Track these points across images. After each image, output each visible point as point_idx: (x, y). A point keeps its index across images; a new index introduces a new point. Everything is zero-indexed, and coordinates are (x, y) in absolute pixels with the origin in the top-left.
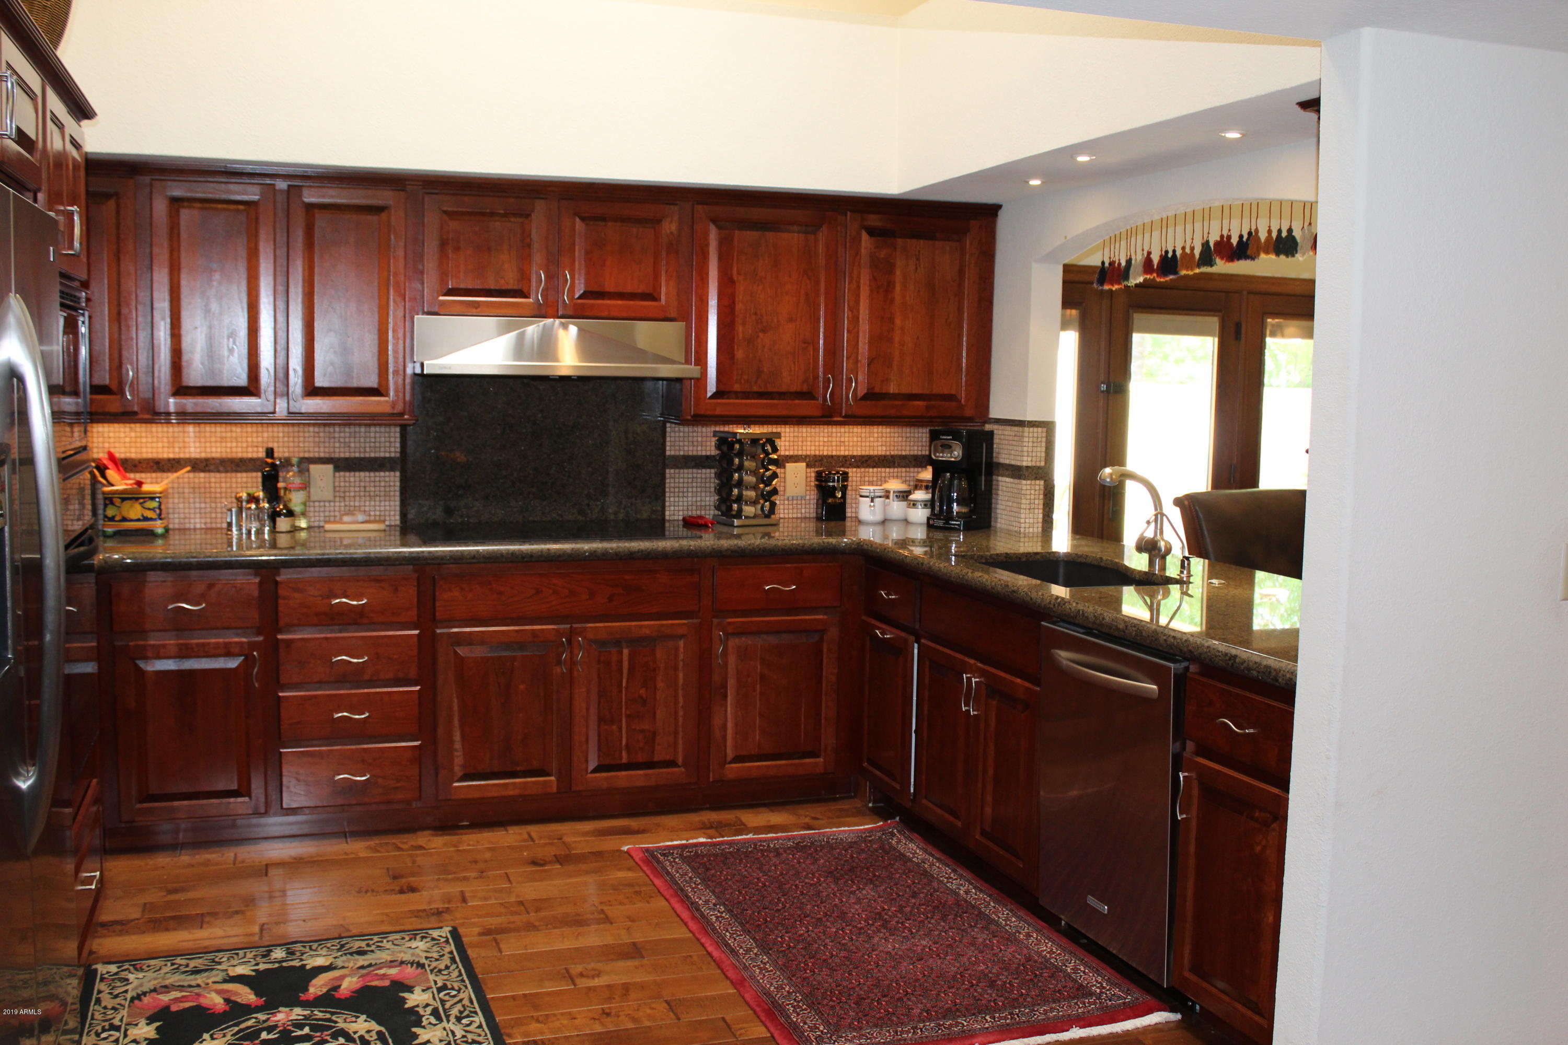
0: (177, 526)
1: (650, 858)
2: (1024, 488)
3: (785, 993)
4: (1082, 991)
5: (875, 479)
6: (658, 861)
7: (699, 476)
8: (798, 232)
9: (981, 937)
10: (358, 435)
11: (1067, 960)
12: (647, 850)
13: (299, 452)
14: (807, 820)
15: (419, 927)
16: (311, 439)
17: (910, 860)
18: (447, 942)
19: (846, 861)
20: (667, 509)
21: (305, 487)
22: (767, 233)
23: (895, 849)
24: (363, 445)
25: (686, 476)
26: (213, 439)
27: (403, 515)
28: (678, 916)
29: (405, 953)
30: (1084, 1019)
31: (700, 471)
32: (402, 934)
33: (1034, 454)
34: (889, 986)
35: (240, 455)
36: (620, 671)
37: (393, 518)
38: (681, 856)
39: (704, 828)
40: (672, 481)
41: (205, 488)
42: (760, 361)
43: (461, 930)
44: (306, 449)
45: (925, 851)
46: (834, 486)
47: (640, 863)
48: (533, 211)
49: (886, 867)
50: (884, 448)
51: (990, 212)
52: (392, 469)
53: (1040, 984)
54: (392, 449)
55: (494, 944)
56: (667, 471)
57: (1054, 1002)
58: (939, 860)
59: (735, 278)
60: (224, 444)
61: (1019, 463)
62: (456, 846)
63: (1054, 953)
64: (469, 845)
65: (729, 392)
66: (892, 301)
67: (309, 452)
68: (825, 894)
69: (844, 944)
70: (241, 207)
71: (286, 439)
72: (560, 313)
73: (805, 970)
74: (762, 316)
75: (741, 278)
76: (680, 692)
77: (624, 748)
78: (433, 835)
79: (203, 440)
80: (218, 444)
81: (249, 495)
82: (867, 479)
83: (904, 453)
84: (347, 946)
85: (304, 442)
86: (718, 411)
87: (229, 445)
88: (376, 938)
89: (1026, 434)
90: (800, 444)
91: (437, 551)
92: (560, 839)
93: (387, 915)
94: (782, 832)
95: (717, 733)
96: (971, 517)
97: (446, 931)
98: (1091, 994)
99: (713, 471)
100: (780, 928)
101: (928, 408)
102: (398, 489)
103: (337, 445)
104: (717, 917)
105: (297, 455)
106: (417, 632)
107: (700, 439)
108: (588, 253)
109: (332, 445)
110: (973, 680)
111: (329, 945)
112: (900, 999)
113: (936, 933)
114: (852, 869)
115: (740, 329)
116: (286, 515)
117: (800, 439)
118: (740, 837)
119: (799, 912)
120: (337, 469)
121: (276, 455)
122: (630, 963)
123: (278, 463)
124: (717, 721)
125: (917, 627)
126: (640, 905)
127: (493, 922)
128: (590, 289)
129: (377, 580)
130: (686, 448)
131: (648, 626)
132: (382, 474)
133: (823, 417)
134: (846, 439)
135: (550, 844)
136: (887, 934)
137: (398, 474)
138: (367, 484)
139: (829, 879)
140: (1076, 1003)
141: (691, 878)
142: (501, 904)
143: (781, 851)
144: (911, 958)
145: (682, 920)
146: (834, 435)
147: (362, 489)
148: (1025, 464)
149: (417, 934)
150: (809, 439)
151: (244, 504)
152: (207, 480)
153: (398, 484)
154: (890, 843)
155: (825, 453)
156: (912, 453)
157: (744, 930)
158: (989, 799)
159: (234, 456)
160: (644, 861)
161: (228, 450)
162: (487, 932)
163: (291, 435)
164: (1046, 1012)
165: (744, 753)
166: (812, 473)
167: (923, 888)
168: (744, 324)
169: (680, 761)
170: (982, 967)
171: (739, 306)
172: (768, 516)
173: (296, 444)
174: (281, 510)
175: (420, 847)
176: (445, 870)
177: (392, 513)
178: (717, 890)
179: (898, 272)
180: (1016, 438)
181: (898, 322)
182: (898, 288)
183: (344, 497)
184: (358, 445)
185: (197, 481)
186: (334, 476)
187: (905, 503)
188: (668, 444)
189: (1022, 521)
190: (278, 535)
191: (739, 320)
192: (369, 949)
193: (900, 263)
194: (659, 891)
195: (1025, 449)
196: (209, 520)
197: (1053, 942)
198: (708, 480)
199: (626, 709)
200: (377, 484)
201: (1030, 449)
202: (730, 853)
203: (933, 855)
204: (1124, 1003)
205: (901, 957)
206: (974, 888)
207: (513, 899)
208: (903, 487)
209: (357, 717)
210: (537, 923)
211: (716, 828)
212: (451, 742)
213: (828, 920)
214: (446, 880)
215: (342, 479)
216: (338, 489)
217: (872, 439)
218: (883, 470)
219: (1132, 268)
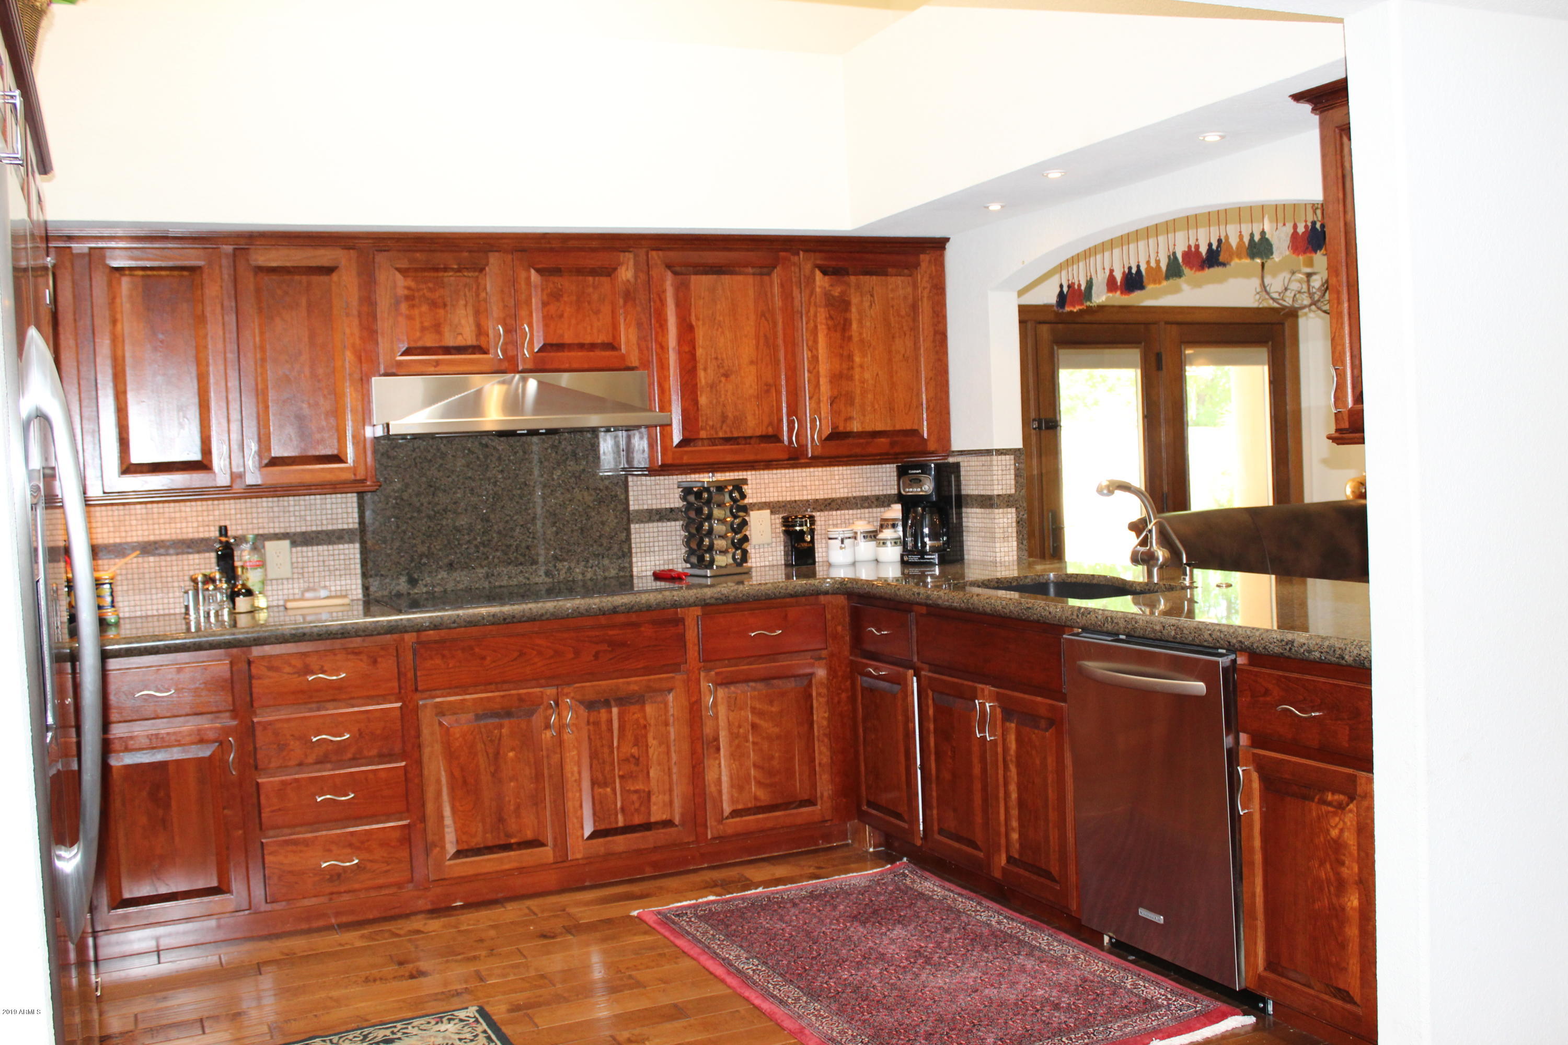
0: (127, 615)
1: (664, 920)
2: (997, 516)
3: (850, 1038)
4: (1148, 1005)
5: (839, 522)
6: (674, 922)
7: (664, 529)
8: (754, 274)
9: (1029, 964)
10: (313, 507)
11: (1123, 977)
12: (659, 913)
13: (253, 529)
14: (812, 870)
15: (442, 1009)
16: (265, 515)
17: (931, 898)
18: (477, 1021)
19: (866, 905)
20: (634, 565)
21: (262, 564)
22: (723, 277)
23: (911, 889)
24: (319, 517)
25: (651, 530)
26: (162, 521)
27: (366, 588)
28: (711, 973)
29: (435, 1037)
30: (1161, 1031)
31: (664, 524)
32: (427, 1019)
33: (1004, 482)
34: (953, 1019)
35: (191, 536)
36: (611, 730)
37: (354, 592)
38: (696, 915)
39: (711, 887)
40: (638, 536)
41: (156, 572)
42: (724, 405)
43: (487, 1008)
44: (261, 525)
45: (944, 888)
46: (802, 531)
47: (654, 925)
48: (487, 265)
49: (909, 907)
50: (846, 490)
51: (938, 245)
52: (351, 541)
53: (1105, 1002)
54: (350, 520)
55: (527, 1019)
56: (632, 526)
57: (1125, 1018)
58: (960, 894)
59: (694, 323)
60: (173, 525)
61: (989, 493)
62: (456, 927)
63: (1107, 971)
64: (469, 925)
65: (694, 440)
66: (850, 338)
67: (264, 528)
68: (856, 938)
69: (892, 984)
70: (185, 273)
71: (239, 516)
72: (520, 368)
73: (862, 1013)
74: (723, 360)
75: (700, 323)
76: (673, 749)
77: (619, 811)
78: (428, 918)
79: (151, 522)
80: (167, 526)
81: (205, 575)
82: (831, 522)
83: (866, 494)
84: (371, 1036)
85: (258, 518)
86: (686, 459)
87: (179, 525)
88: (399, 1025)
89: (995, 463)
90: (763, 490)
91: (416, 618)
92: (564, 910)
93: (404, 1001)
94: (791, 883)
95: (712, 789)
96: (945, 550)
97: (472, 1011)
98: (1159, 1007)
99: (678, 523)
100: (822, 975)
101: (892, 444)
102: (358, 561)
103: (292, 519)
104: (754, 971)
105: (250, 532)
106: (399, 705)
107: (663, 492)
108: (545, 304)
109: (287, 519)
110: (987, 705)
111: (350, 1037)
112: (969, 1031)
113: (983, 964)
114: (875, 912)
115: (701, 374)
116: (245, 595)
117: (763, 486)
118: (749, 892)
119: (837, 958)
120: (294, 544)
121: (229, 533)
122: (678, 1024)
123: (232, 541)
124: (710, 776)
125: (915, 659)
126: (667, 967)
127: (520, 998)
128: (550, 341)
129: (356, 652)
130: (650, 502)
131: (635, 682)
132: (341, 546)
133: (789, 459)
134: (808, 483)
135: (554, 916)
136: (933, 970)
137: (357, 545)
138: (326, 558)
139: (856, 924)
140: (1148, 1017)
141: (713, 935)
142: (522, 979)
143: (797, 901)
144: (966, 991)
145: (716, 976)
146: (796, 479)
147: (321, 564)
148: (996, 493)
149: (442, 1017)
150: (771, 485)
151: (200, 585)
152: (157, 564)
153: (358, 556)
154: (905, 884)
155: (788, 499)
156: (873, 493)
157: (786, 981)
158: (1015, 824)
159: (185, 537)
160: (659, 924)
161: (178, 531)
162: (515, 1008)
163: (244, 511)
164: (1120, 1028)
165: (740, 807)
166: (778, 519)
167: (954, 923)
168: (705, 369)
169: (677, 821)
170: (1041, 992)
171: (700, 352)
172: (740, 565)
173: (250, 521)
174: (240, 590)
175: (418, 932)
176: (449, 953)
177: (354, 587)
178: (744, 945)
179: (854, 310)
180: (984, 468)
181: (857, 359)
182: (855, 326)
183: (303, 573)
184: (314, 518)
185: (146, 565)
186: (291, 552)
187: (874, 543)
188: (631, 498)
189: (998, 550)
190: (238, 616)
191: (700, 366)
192: (395, 1036)
193: (855, 300)
194: (684, 952)
195: (995, 477)
196: (161, 607)
197: (1103, 961)
198: (673, 533)
199: (619, 770)
200: (337, 557)
201: (1000, 478)
202: (745, 907)
203: (952, 891)
204: (1196, 1012)
205: (955, 990)
206: (1005, 917)
207: (533, 973)
208: (870, 528)
209: (343, 798)
210: (566, 995)
211: (722, 885)
212: (441, 818)
213: (868, 963)
214: (456, 961)
215: (300, 555)
216: (295, 565)
217: (833, 482)
218: (846, 512)
219: (1094, 288)
